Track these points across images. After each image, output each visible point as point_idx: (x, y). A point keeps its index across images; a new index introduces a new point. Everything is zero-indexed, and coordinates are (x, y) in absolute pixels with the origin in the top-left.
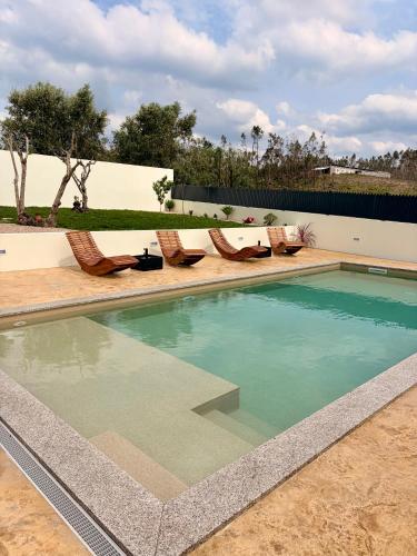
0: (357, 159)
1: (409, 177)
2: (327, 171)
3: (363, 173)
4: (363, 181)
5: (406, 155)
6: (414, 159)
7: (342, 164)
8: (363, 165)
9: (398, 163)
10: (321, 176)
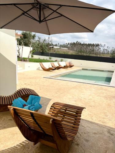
0: (59, 44)
1: (72, 49)
2: (53, 47)
3: (62, 48)
4: (62, 50)
5: (71, 44)
6: (73, 45)
7: (56, 45)
8: (61, 46)
9: (69, 45)
10: (52, 49)
